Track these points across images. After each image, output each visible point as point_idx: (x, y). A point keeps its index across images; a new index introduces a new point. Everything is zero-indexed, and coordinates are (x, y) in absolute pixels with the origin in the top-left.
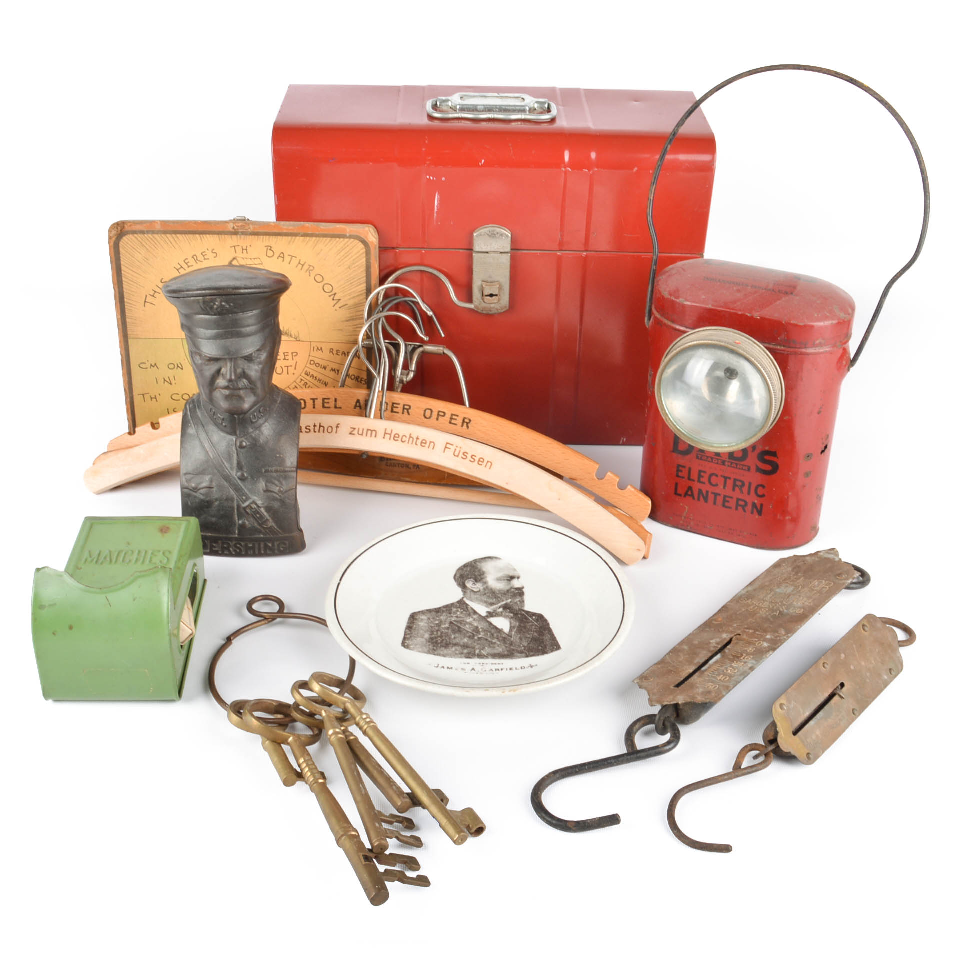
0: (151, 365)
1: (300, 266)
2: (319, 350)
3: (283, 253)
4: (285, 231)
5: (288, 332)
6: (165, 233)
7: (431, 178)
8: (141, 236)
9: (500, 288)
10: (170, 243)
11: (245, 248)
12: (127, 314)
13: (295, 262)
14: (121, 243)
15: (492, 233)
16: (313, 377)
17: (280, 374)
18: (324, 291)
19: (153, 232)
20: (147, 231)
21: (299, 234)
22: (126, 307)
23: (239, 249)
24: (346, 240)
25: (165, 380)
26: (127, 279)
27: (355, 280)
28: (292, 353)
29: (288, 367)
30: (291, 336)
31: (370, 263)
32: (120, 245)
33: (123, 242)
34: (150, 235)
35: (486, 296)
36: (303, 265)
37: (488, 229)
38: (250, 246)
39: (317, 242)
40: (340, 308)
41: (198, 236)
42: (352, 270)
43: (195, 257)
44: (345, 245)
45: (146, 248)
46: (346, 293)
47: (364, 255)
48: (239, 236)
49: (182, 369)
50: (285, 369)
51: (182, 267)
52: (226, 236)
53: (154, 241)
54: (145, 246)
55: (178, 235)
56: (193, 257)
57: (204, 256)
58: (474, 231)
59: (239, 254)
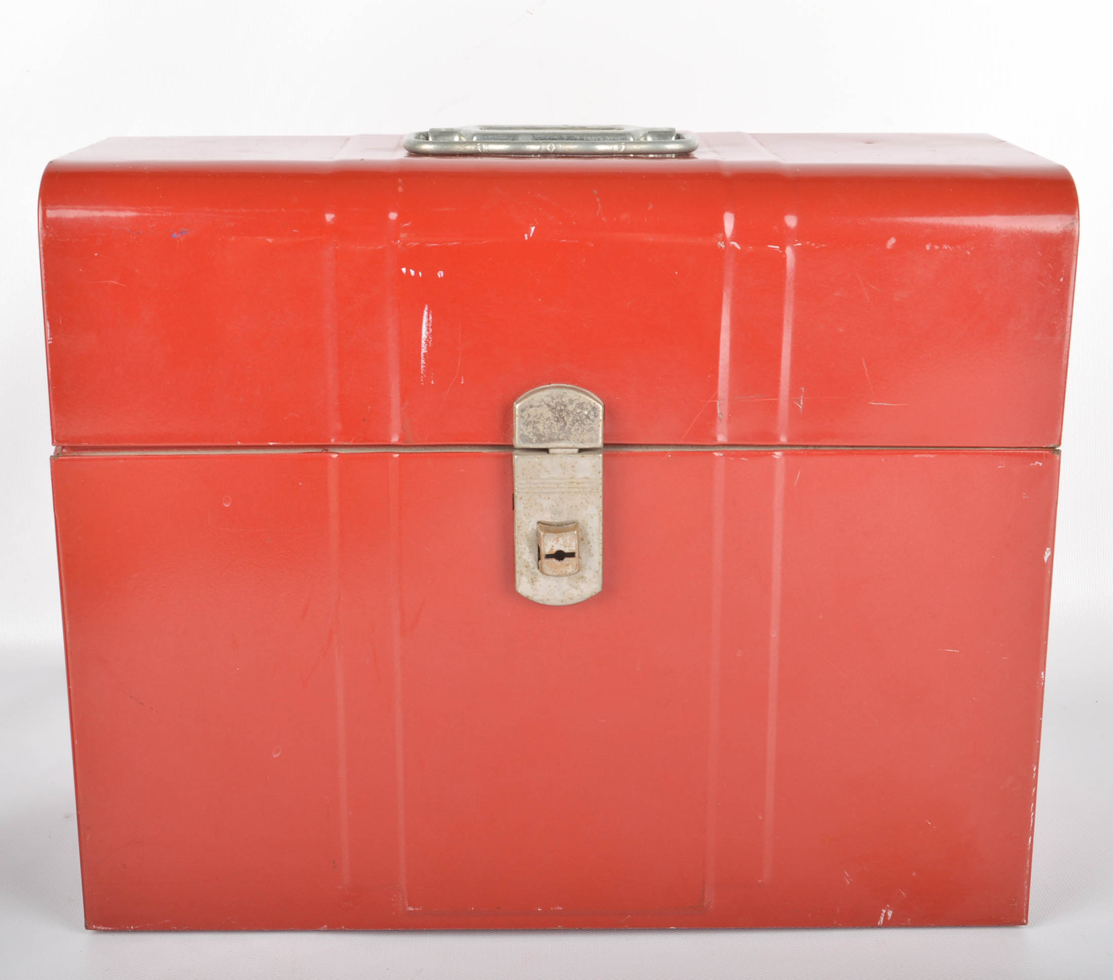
7: (412, 272)
9: (582, 539)
15: (559, 400)
35: (548, 556)
37: (547, 392)
58: (514, 399)
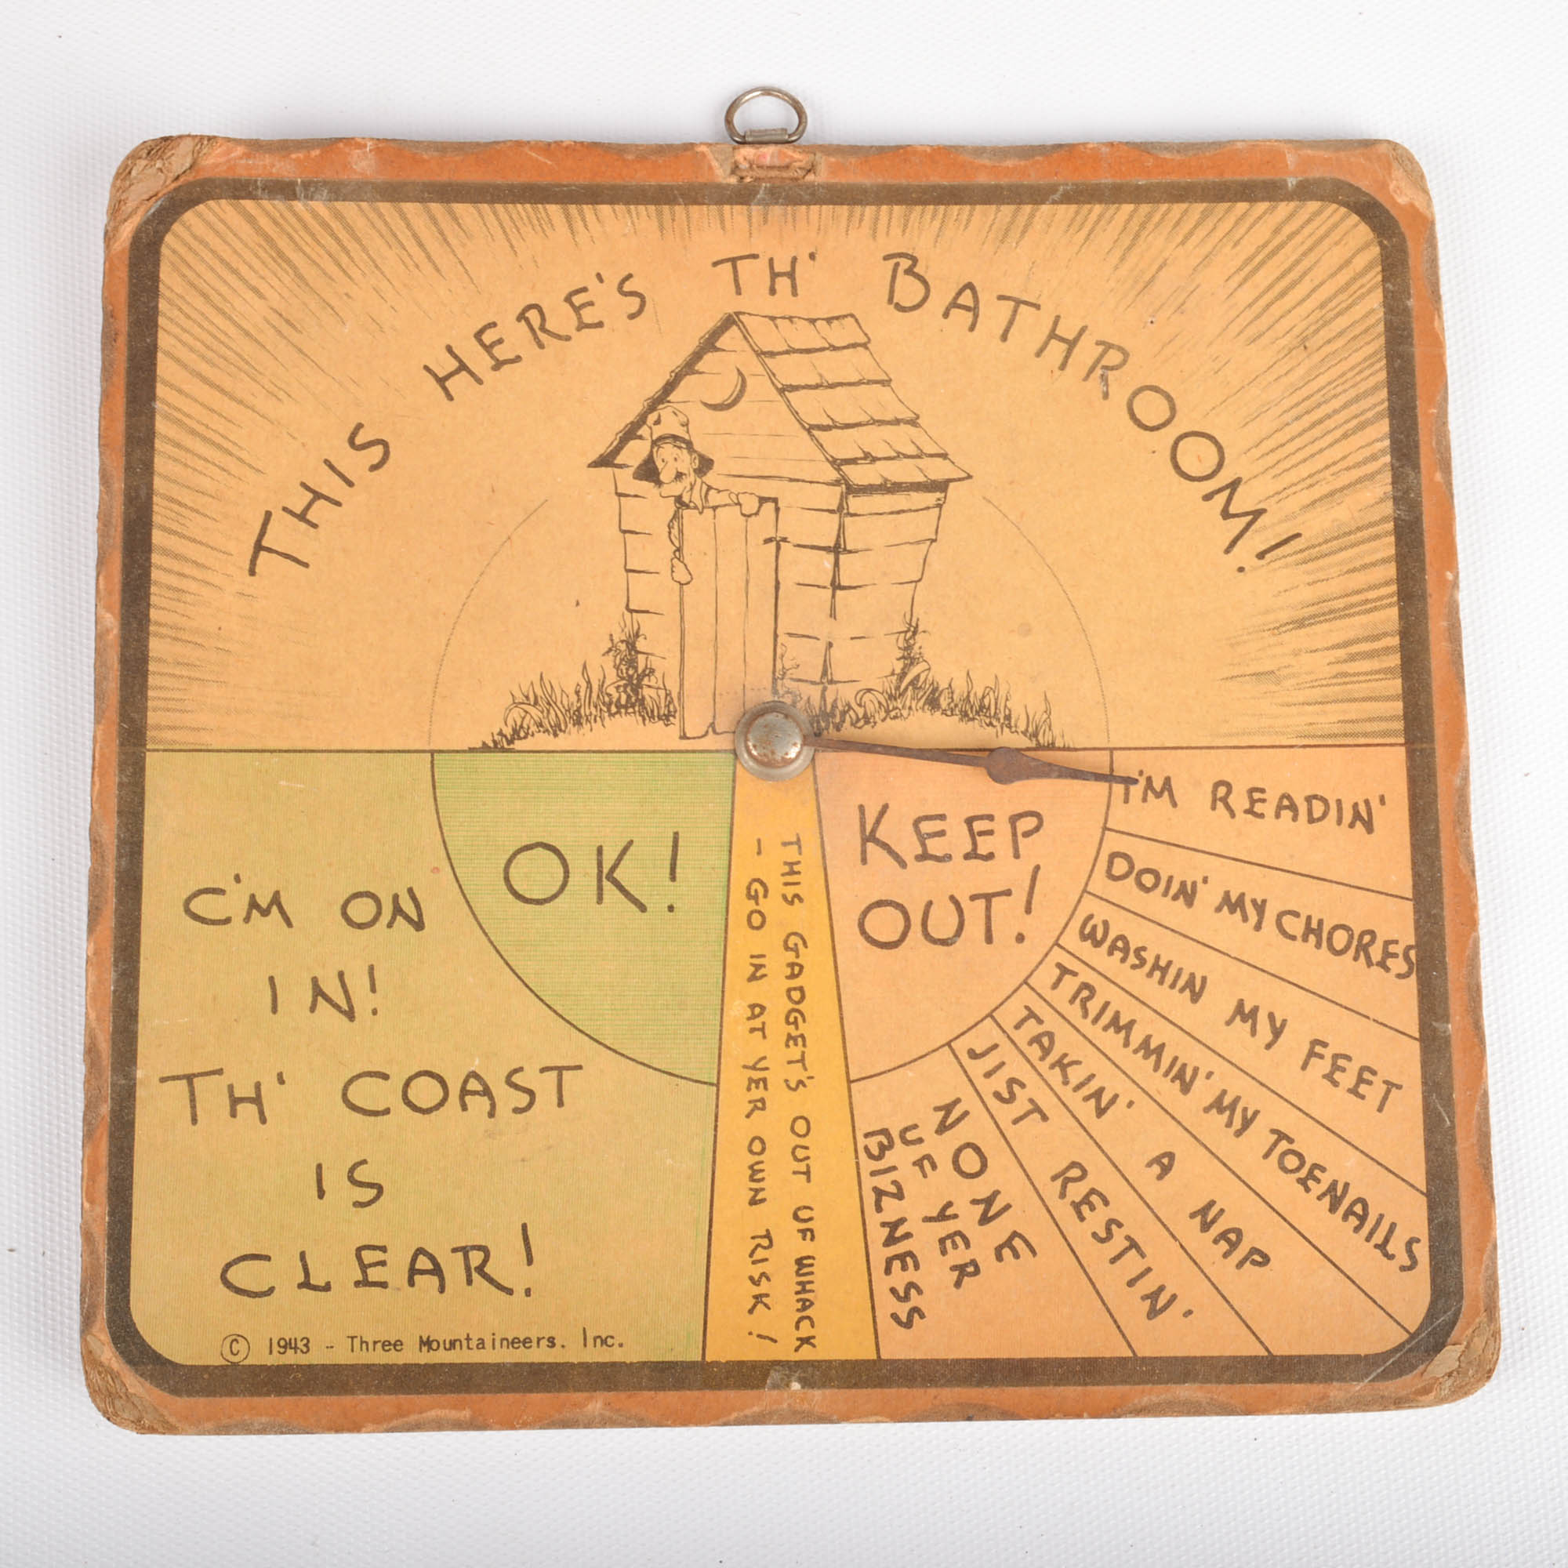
0: (253, 904)
1: (1057, 349)
2: (1158, 795)
3: (970, 286)
4: (983, 179)
5: (989, 700)
6: (394, 193)
8: (276, 206)
10: (414, 249)
11: (782, 266)
12: (154, 614)
13: (1031, 327)
14: (169, 238)
16: (1126, 950)
17: (944, 942)
18: (1177, 467)
19: (338, 191)
20: (306, 185)
21: (1053, 189)
22: (155, 574)
23: (754, 274)
24: (1284, 208)
25: (318, 992)
26: (178, 422)
27: (1336, 404)
28: (1014, 820)
29: (988, 898)
30: (1008, 717)
31: (1406, 311)
32: (164, 250)
33: (177, 236)
34: (319, 206)
36: (1072, 344)
38: (812, 256)
39: (1143, 226)
40: (1261, 555)
41: (554, 209)
42: (1316, 358)
43: (533, 315)
44: (1277, 231)
45: (295, 268)
46: (1292, 477)
47: (1375, 276)
48: (755, 209)
49: (419, 925)
50: (975, 912)
51: (463, 367)
52: (694, 209)
53: (333, 235)
54: (288, 261)
55: (459, 208)
56: (522, 317)
57: (577, 310)
59: (755, 300)
